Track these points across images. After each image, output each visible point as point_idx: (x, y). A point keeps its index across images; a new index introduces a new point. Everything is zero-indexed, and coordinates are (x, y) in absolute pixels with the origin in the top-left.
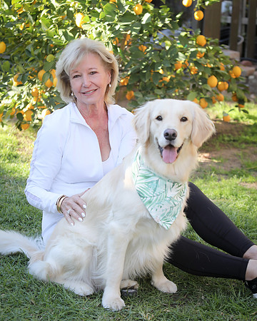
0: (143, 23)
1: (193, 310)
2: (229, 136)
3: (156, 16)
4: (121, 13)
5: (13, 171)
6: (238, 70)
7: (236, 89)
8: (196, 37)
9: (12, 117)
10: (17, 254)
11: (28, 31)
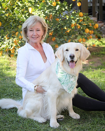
0: (57, 9)
1: (87, 125)
2: (95, 53)
3: (62, 6)
4: (47, 6)
5: (9, 74)
6: (97, 25)
7: (97, 33)
8: (78, 13)
9: (6, 52)
10: (14, 108)
11: (10, 17)
